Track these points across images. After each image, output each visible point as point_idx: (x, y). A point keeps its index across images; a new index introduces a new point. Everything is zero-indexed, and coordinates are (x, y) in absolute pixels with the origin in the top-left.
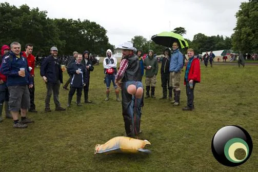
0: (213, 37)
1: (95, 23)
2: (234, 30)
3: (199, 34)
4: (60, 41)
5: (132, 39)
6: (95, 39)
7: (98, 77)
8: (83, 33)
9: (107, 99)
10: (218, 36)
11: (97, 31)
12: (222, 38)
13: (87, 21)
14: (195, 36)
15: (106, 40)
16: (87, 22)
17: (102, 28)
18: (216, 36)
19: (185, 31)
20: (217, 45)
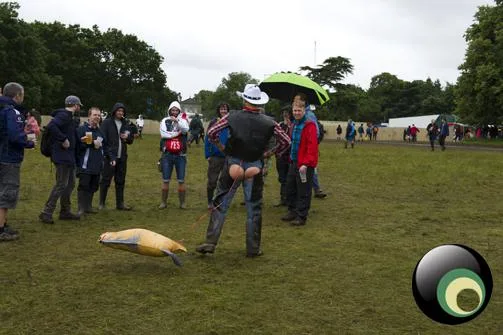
0: (416, 84)
1: (135, 38)
2: (460, 68)
3: (384, 74)
4: (47, 77)
5: (224, 80)
6: (134, 74)
7: (142, 164)
8: (103, 60)
9: (162, 205)
10: (429, 80)
11: (138, 56)
12: (438, 85)
13: (115, 31)
14: (374, 79)
15: (161, 79)
16: (115, 35)
17: (152, 51)
18: (425, 80)
19: (350, 66)
20: (424, 103)
